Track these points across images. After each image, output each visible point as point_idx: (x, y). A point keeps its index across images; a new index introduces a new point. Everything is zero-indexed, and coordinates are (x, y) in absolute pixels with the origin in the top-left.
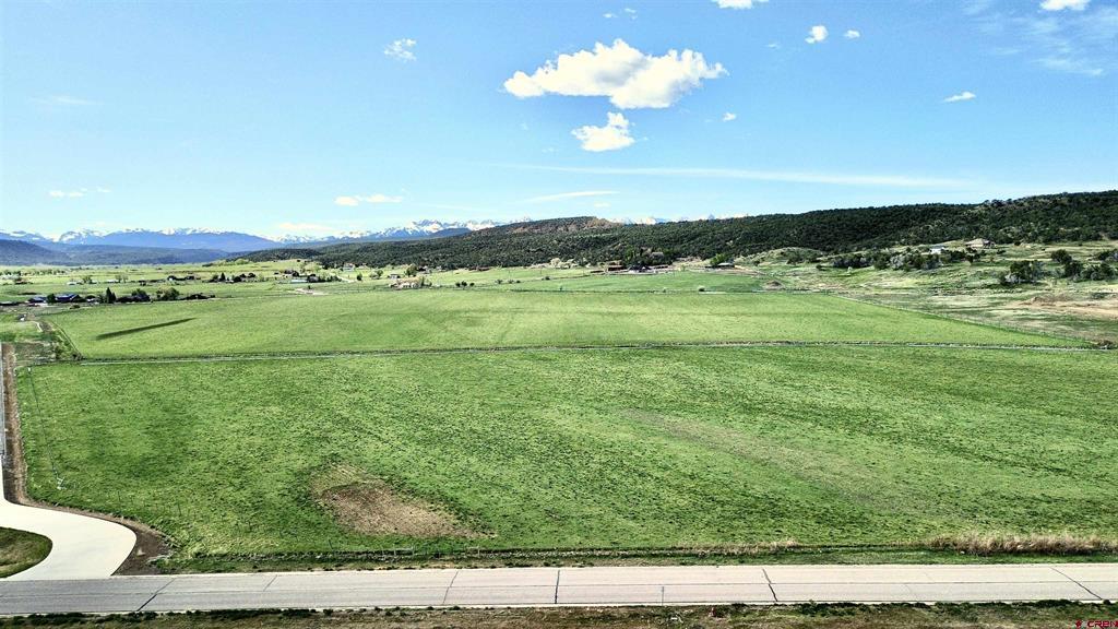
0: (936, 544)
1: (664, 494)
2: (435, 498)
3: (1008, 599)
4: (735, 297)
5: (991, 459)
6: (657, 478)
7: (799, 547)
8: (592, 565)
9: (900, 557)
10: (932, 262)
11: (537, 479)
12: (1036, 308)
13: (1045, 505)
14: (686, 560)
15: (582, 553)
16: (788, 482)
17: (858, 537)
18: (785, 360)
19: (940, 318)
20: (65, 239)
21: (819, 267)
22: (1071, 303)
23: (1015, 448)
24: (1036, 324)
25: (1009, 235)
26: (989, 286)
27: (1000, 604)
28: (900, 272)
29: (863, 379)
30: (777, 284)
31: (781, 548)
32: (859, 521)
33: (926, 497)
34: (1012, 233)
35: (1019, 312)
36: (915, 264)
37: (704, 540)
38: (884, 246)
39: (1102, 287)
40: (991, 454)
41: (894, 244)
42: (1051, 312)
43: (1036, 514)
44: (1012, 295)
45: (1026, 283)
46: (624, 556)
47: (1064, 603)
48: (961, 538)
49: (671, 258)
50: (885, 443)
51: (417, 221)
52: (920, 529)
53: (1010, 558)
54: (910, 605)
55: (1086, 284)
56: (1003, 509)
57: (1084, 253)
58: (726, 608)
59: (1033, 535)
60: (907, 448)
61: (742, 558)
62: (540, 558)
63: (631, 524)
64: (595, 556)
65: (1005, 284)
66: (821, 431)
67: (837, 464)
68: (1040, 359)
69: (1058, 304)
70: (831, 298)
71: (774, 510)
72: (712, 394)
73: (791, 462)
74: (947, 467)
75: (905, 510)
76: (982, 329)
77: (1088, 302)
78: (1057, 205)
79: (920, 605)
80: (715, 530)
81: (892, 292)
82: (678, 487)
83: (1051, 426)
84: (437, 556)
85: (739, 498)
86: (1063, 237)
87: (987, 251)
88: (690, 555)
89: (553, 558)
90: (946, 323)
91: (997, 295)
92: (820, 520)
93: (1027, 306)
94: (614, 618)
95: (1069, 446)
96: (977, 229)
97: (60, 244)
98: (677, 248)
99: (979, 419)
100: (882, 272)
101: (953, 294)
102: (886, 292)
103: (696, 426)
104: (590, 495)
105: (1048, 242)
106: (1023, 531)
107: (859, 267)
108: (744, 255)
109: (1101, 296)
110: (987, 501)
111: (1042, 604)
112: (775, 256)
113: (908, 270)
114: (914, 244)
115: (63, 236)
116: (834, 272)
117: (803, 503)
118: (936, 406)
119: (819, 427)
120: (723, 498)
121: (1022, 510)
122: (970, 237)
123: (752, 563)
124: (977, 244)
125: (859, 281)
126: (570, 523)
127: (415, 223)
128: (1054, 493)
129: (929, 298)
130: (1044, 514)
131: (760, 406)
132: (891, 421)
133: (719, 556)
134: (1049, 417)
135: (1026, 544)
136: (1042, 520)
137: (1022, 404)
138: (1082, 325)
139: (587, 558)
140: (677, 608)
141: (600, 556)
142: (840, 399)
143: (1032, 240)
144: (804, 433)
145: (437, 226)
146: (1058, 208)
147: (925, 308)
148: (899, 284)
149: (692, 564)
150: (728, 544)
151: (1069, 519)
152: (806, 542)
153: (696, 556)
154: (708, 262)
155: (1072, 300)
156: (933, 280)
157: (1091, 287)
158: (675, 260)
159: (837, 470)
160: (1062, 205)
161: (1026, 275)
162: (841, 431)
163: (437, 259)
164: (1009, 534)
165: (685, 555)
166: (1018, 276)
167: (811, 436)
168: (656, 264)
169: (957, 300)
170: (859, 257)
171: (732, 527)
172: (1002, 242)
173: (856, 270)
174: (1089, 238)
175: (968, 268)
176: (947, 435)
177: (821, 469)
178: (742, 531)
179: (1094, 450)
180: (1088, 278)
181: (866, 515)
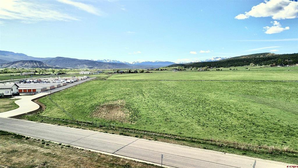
20: (133, 64)
51: (214, 57)
97: (132, 64)
115: (133, 63)
127: (214, 58)
163: (215, 65)
171: (254, 136)
178: (259, 139)
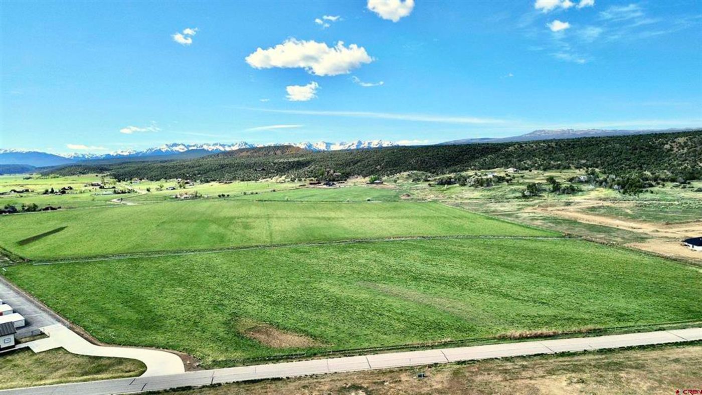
0: (500, 337)
1: (393, 322)
2: (297, 331)
3: (525, 354)
4: (388, 205)
5: (519, 299)
6: (388, 316)
7: (452, 341)
8: (377, 354)
9: (488, 342)
10: (488, 183)
11: (336, 319)
12: (540, 212)
13: (538, 318)
14: (411, 349)
15: (372, 349)
16: (441, 314)
17: (472, 336)
18: (424, 248)
19: (494, 219)
21: (430, 185)
22: (554, 208)
23: (529, 294)
24: (538, 222)
25: (526, 165)
26: (517, 198)
27: (522, 356)
28: (472, 188)
29: (463, 259)
30: (409, 196)
31: (446, 342)
32: (472, 329)
33: (496, 318)
34: (528, 164)
35: (531, 215)
36: (480, 183)
37: (416, 342)
38: (463, 170)
39: (570, 198)
40: (519, 297)
41: (468, 169)
42: (546, 214)
43: (534, 322)
44: (528, 203)
45: (534, 195)
46: (388, 350)
47: (542, 354)
48: (509, 334)
49: (346, 176)
50: (477, 294)
52: (494, 331)
53: (526, 340)
54: (493, 359)
55: (563, 196)
56: (523, 321)
57: (562, 177)
58: (432, 365)
59: (533, 331)
60: (486, 296)
61: (433, 347)
62: (357, 353)
63: (385, 336)
64: (376, 350)
65: (524, 196)
66: (449, 289)
67: (460, 305)
68: (539, 245)
69: (550, 209)
70: (438, 205)
71: (439, 327)
72: (396, 271)
73: (440, 305)
74: (502, 304)
75: (488, 324)
76: (514, 226)
77: (563, 208)
78: (550, 147)
79: (496, 359)
80: (419, 336)
81: (469, 201)
82: (398, 319)
83: (542, 282)
84: (315, 355)
85: (424, 323)
86: (553, 167)
87: (515, 175)
88: (413, 347)
89: (362, 352)
90: (497, 222)
91: (521, 203)
92: (458, 330)
93: (535, 211)
94: (394, 372)
95: (547, 292)
96: (510, 162)
98: (348, 169)
99: (514, 279)
100: (463, 188)
101: (499, 202)
102: (466, 201)
103: (396, 289)
104: (363, 326)
105: (545, 170)
106: (530, 330)
107: (450, 184)
108: (388, 176)
109: (568, 204)
110: (517, 318)
111: (535, 355)
112: (405, 176)
113: (476, 187)
114: (479, 170)
116: (438, 187)
117: (449, 323)
118: (496, 274)
119: (448, 287)
120: (418, 323)
121: (530, 321)
122: (507, 166)
123: (436, 349)
124: (511, 171)
125: (452, 193)
126: (361, 338)
127: (167, 145)
128: (542, 313)
129: (488, 205)
130: (538, 322)
131: (420, 277)
132: (478, 283)
133: (424, 347)
134: (542, 277)
135: (530, 335)
136: (536, 324)
137: (531, 271)
138: (559, 223)
139: (375, 351)
140: (415, 366)
141: (379, 350)
142: (454, 271)
143: (537, 168)
144: (442, 290)
145: (183, 147)
146: (550, 149)
147: (486, 212)
148: (472, 196)
149: (415, 351)
150: (426, 342)
151: (546, 323)
152: (454, 339)
153: (415, 347)
154: (368, 179)
155: (555, 206)
156: (489, 193)
157: (565, 198)
158: (348, 178)
159: (460, 308)
160: (553, 147)
161: (534, 191)
162: (458, 288)
163: (194, 175)
164: (525, 331)
165: (411, 347)
166: (530, 192)
167: (446, 292)
168: (337, 181)
169: (501, 206)
170: (450, 178)
171: (425, 335)
172: (523, 169)
173: (450, 186)
174: (565, 168)
175: (506, 187)
176: (501, 288)
177: (453, 307)
178: (429, 337)
179: (557, 293)
180: (563, 193)
181: (474, 327)
